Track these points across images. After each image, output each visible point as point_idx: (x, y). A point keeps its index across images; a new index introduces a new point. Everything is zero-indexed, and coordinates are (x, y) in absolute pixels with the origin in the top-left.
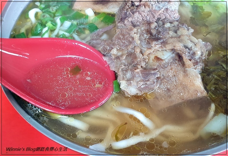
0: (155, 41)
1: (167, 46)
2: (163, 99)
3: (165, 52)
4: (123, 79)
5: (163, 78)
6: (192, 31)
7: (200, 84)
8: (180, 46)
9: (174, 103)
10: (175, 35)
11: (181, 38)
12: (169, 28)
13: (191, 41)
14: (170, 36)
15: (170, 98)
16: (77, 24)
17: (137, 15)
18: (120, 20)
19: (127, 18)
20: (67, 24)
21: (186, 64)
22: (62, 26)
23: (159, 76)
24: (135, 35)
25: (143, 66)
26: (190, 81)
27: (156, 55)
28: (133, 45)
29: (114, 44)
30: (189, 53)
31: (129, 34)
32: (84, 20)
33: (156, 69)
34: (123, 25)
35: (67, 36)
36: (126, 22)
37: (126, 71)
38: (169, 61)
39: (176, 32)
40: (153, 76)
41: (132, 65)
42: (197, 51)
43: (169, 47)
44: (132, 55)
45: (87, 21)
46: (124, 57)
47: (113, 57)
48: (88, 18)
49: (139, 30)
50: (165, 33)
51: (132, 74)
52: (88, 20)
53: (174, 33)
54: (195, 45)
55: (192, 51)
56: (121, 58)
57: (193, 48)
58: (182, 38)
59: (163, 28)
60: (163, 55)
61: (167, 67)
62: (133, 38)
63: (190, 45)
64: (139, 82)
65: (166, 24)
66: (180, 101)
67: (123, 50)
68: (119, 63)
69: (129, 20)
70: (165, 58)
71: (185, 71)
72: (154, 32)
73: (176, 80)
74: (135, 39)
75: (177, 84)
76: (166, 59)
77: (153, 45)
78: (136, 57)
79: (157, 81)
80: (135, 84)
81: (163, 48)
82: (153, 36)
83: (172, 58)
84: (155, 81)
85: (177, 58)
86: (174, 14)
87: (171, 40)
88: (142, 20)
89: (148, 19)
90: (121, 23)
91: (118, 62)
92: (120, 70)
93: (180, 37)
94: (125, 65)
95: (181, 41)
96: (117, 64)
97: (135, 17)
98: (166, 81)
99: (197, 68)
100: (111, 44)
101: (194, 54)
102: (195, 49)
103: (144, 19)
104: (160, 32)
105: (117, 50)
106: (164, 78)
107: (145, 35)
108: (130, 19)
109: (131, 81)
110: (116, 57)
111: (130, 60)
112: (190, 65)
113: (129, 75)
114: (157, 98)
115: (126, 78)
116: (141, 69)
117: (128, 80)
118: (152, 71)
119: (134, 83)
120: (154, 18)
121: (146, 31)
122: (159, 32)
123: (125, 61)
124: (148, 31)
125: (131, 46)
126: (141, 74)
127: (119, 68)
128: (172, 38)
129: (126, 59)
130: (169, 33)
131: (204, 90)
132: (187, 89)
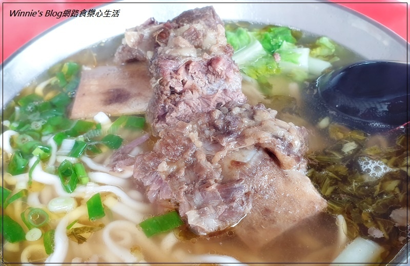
0: (226, 136)
1: (246, 140)
2: (263, 227)
3: (245, 152)
4: (191, 208)
5: (254, 194)
6: (275, 112)
7: (313, 191)
8: (267, 138)
9: (282, 231)
10: (252, 122)
11: (263, 126)
12: (240, 114)
13: (281, 127)
14: (246, 125)
15: (273, 223)
16: (86, 140)
17: (182, 107)
18: (157, 120)
19: (168, 114)
20: (68, 143)
21: (284, 163)
22: (60, 150)
23: (247, 190)
24: (192, 133)
25: (217, 179)
26: (297, 188)
27: (232, 159)
28: (192, 151)
29: (160, 156)
30: (283, 145)
31: (182, 134)
32: (95, 132)
33: (241, 180)
34: (165, 125)
35: (73, 162)
36: (168, 119)
37: (192, 194)
38: (256, 162)
39: (252, 118)
40: (239, 193)
41: (200, 181)
42: (293, 140)
43: (250, 142)
44: (194, 167)
45: (100, 133)
46: (183, 172)
47: (164, 177)
48: (101, 128)
49: (195, 126)
50: (236, 122)
51: (202, 196)
52: (102, 131)
53: (250, 120)
54: (288, 131)
55: (286, 142)
56: (178, 174)
57: (286, 136)
58: (265, 124)
59: (231, 116)
60: (243, 156)
61: (255, 174)
62: (189, 140)
63: (281, 132)
64: (219, 207)
65: (233, 109)
66: (291, 225)
67: (176, 161)
68: (176, 182)
69: (171, 116)
70: (249, 159)
71: (284, 175)
72: (220, 124)
73: (275, 192)
74: (193, 141)
75: (278, 198)
76: (250, 161)
77: (224, 144)
78: (201, 169)
79: (247, 200)
80: (213, 211)
81: (241, 146)
82: (219, 130)
83: (259, 157)
84: (244, 199)
85: (267, 156)
86: (238, 96)
87: (250, 131)
88: (191, 112)
89: (200, 110)
90: (161, 123)
91: (173, 182)
92: (182, 194)
93: (261, 124)
94: (188, 185)
95: (266, 129)
96: (172, 186)
97: (180, 109)
98: (260, 196)
99: (301, 167)
100: (155, 156)
101: (290, 145)
102: (289, 138)
103: (194, 110)
104: (229, 122)
105: (168, 163)
106: (256, 192)
107: (207, 132)
108: (174, 114)
109: (205, 209)
110: (169, 175)
111: (192, 175)
112: (291, 163)
113: (198, 198)
114: (253, 229)
115: (195, 205)
116: (217, 184)
117: (199, 208)
118: (236, 185)
119: (209, 210)
120: (208, 107)
121: (207, 125)
122: (228, 124)
123: (186, 178)
124: (209, 124)
125: (189, 153)
126: (218, 193)
127: (178, 192)
128: (249, 127)
129: (186, 174)
130: (242, 122)
131: (323, 199)
132: (297, 203)
